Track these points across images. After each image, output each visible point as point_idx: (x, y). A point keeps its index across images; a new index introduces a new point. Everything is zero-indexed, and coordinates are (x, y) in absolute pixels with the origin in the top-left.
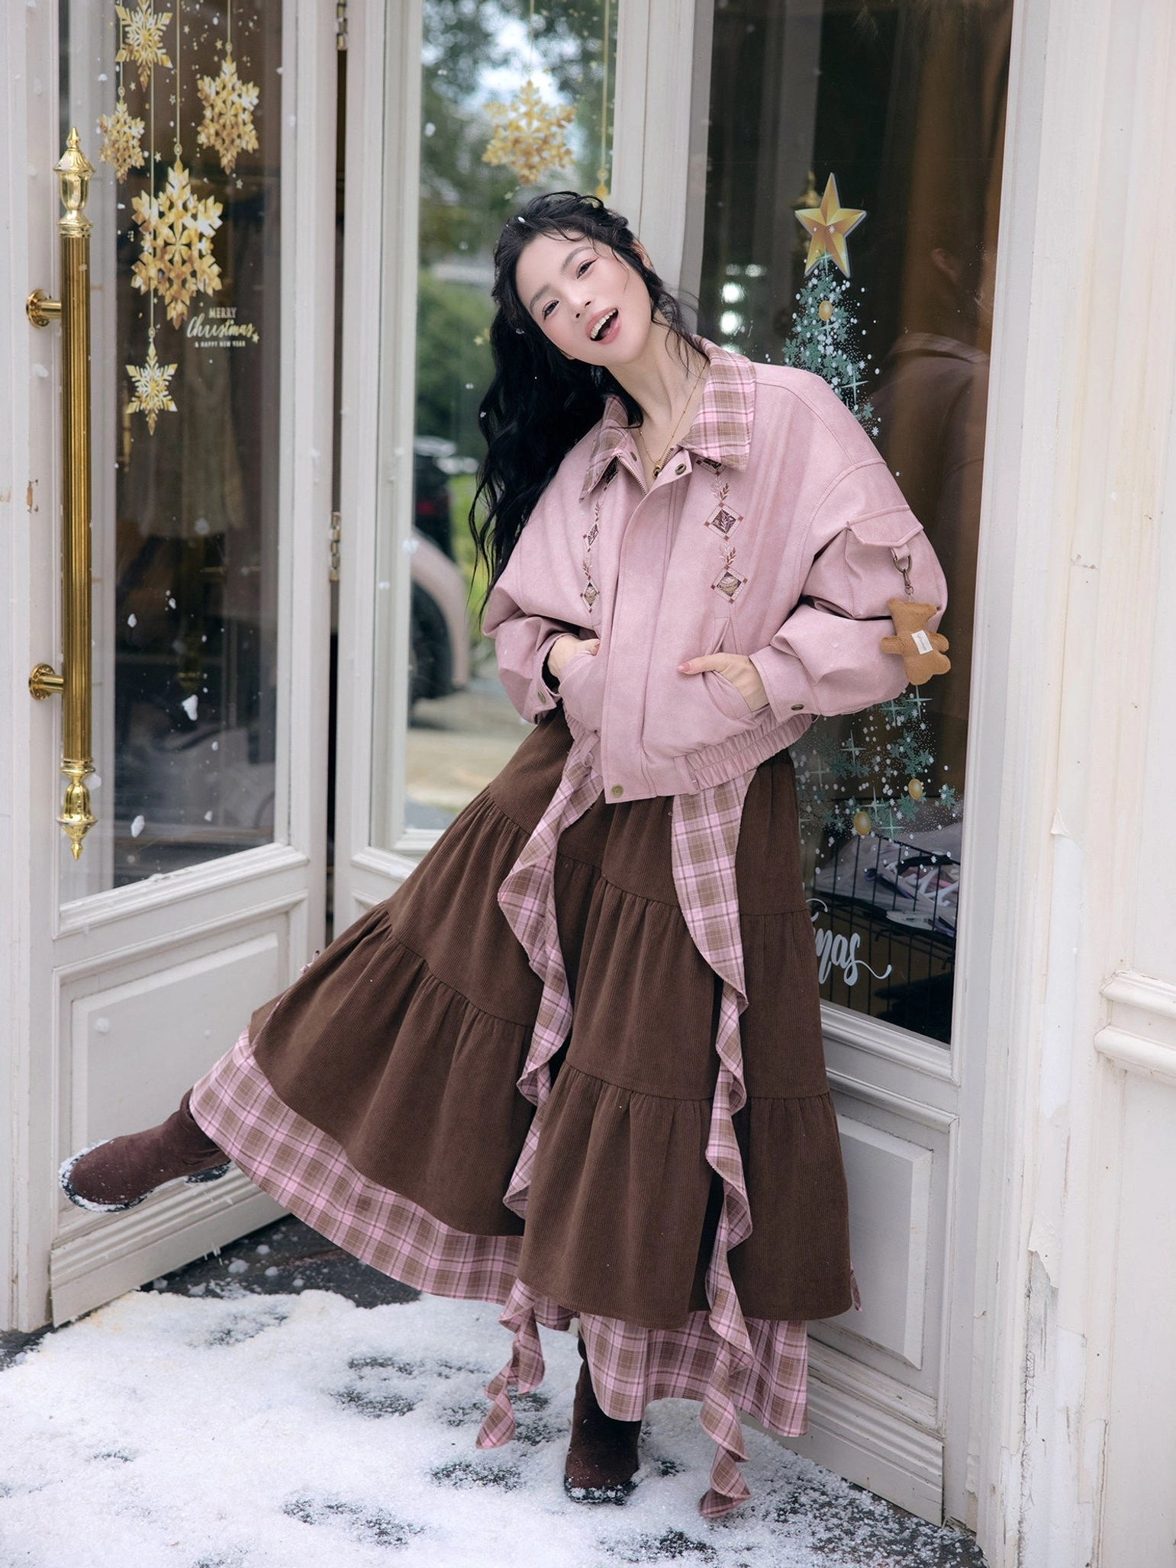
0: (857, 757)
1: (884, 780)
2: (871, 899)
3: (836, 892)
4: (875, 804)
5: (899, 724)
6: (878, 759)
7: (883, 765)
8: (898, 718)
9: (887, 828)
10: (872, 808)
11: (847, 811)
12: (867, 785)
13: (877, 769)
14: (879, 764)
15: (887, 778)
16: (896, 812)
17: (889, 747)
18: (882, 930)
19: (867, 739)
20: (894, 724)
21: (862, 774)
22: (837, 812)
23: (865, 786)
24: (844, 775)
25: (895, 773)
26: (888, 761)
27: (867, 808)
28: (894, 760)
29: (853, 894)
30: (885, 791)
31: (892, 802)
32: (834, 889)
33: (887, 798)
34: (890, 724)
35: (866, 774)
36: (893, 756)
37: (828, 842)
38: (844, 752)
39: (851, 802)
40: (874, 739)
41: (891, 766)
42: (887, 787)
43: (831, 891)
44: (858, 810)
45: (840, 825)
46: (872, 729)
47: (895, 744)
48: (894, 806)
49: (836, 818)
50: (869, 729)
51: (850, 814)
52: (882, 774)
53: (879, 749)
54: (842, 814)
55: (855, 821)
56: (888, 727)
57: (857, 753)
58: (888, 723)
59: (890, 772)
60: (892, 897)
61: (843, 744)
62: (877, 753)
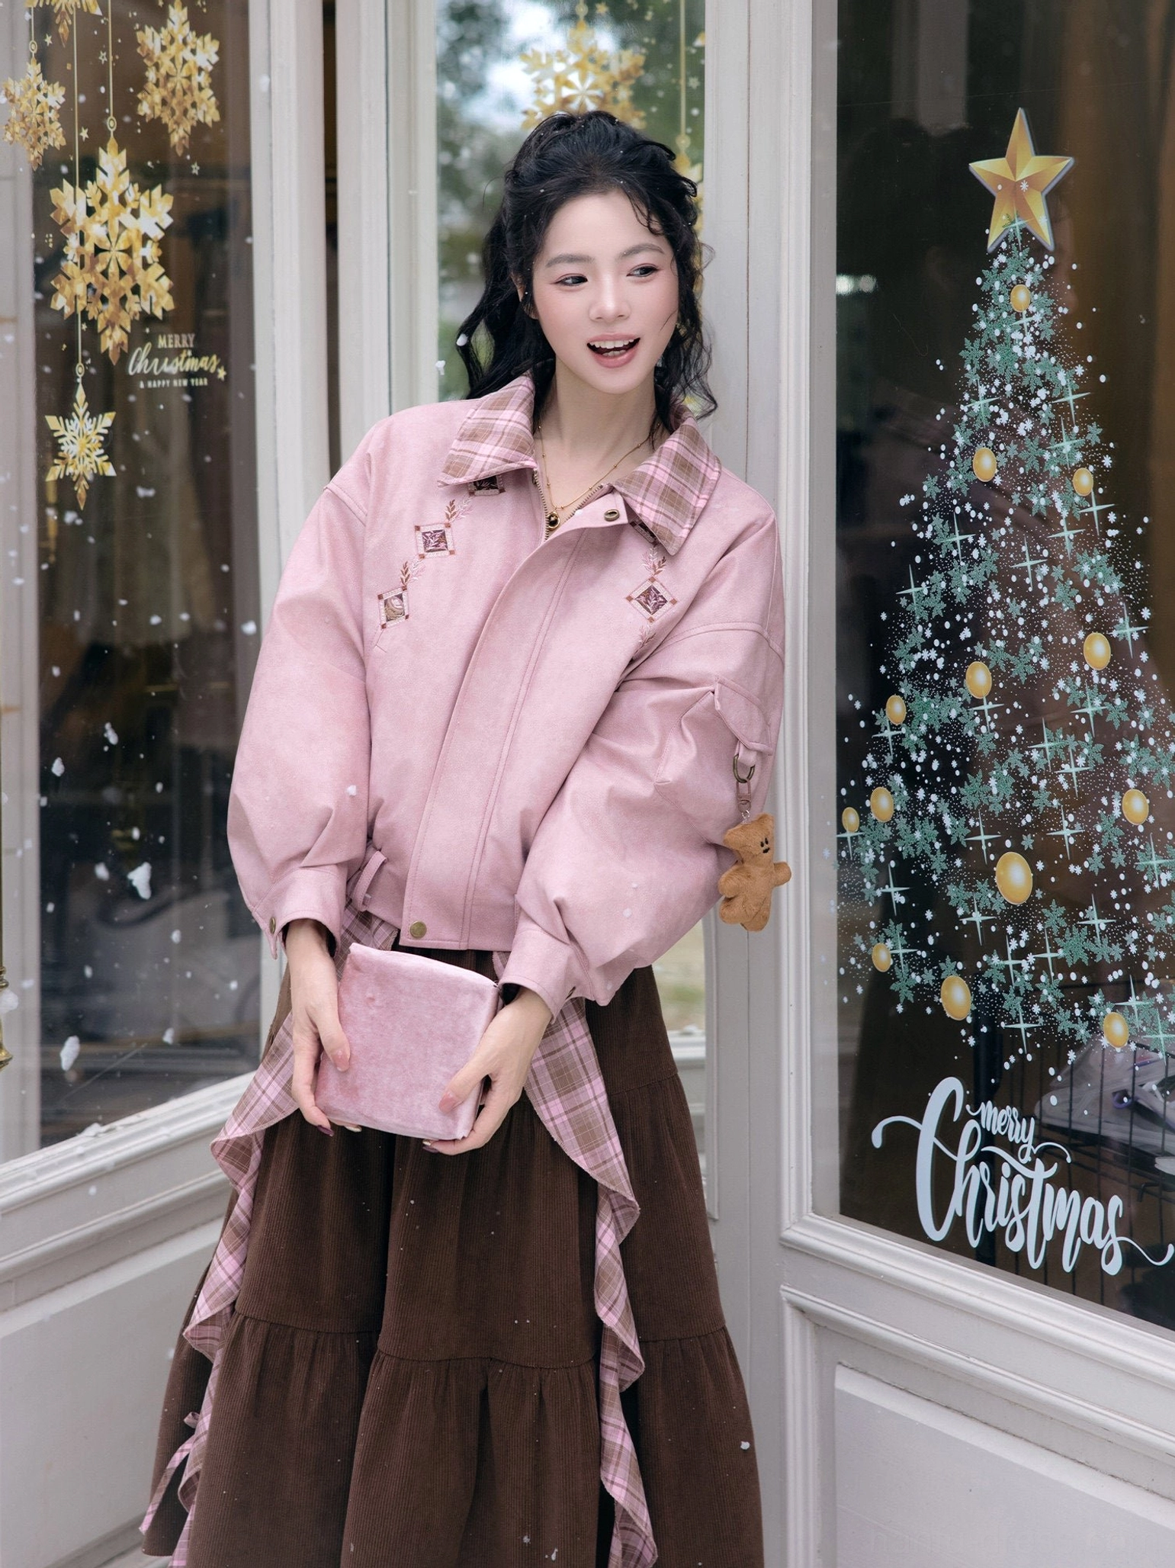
0: (1103, 933)
1: (1145, 965)
2: (1127, 1136)
3: (1074, 1127)
4: (1133, 1001)
5: (1164, 884)
6: (1135, 935)
7: (1141, 943)
8: (1163, 875)
9: (1154, 1036)
10: (1130, 1007)
11: (1093, 1012)
12: (1120, 972)
13: (1133, 949)
14: (1136, 942)
15: (1150, 963)
16: (1166, 1013)
17: (1150, 917)
18: (1147, 1185)
19: (1117, 906)
20: (1156, 884)
21: (1112, 957)
22: (1078, 1012)
23: (1117, 974)
24: (1085, 960)
25: (1162, 955)
26: (1150, 938)
27: (1123, 1006)
28: (1159, 936)
29: (1100, 1128)
30: (1147, 982)
31: (1160, 998)
32: (1070, 1121)
33: (1152, 993)
34: (1151, 885)
35: (1118, 957)
36: (1157, 930)
37: (1067, 1058)
38: (1083, 926)
39: (1097, 999)
40: (1128, 906)
41: (1155, 944)
42: (1150, 975)
43: (1066, 1125)
44: (1109, 1010)
45: (1082, 1032)
46: (1124, 891)
47: (1159, 913)
48: (1163, 1004)
49: (1076, 1022)
50: (1119, 893)
51: (1097, 1017)
52: (1142, 956)
53: (1135, 920)
54: (1085, 1017)
55: (1104, 1025)
56: (1148, 889)
57: (1103, 927)
58: (1147, 882)
59: (1152, 953)
60: (1160, 1135)
61: (1081, 914)
62: (1132, 927)
